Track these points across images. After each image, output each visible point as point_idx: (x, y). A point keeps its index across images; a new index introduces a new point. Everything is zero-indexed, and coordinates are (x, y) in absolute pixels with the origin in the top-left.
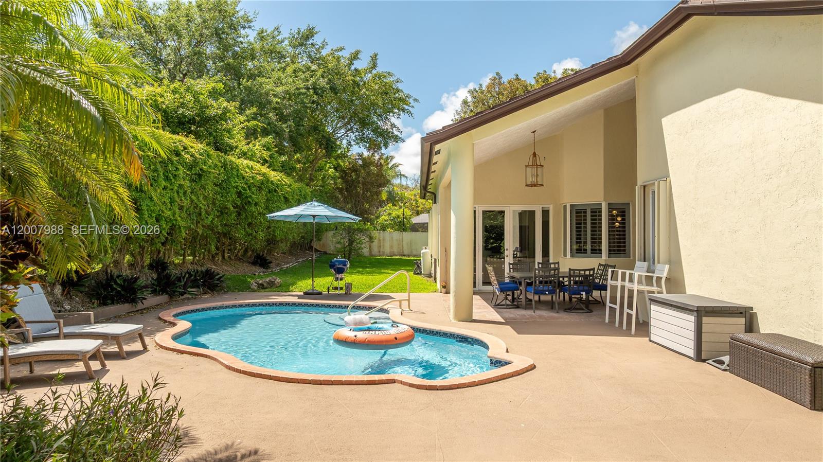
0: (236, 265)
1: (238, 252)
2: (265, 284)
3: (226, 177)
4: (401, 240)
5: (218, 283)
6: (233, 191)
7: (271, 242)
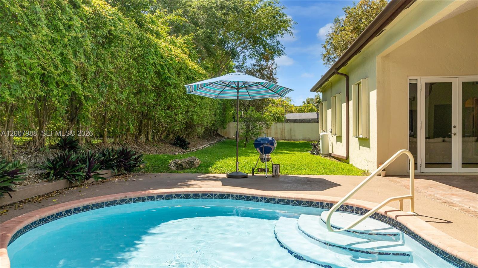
0: (159, 146)
1: (161, 134)
2: (184, 165)
3: (143, 52)
4: (283, 129)
5: (135, 164)
6: (152, 69)
7: (190, 126)
